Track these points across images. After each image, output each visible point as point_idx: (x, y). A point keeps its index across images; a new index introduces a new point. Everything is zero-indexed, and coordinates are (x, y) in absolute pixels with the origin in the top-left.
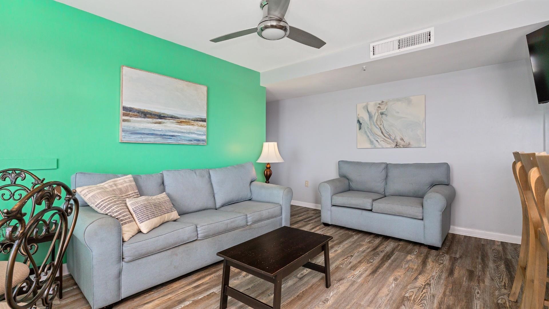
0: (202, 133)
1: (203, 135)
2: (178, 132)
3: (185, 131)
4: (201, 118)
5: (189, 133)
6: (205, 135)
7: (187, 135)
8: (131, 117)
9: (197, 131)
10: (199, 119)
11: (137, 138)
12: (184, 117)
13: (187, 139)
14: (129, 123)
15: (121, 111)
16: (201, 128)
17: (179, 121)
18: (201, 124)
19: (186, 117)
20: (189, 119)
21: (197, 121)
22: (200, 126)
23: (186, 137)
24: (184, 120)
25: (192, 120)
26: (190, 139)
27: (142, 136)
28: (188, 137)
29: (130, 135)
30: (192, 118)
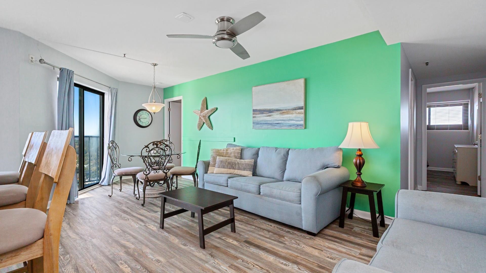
0: (300, 119)
1: (300, 120)
2: (281, 120)
3: (286, 119)
4: (298, 107)
5: (289, 120)
6: (302, 120)
7: (287, 122)
8: (256, 114)
9: (296, 118)
10: (297, 108)
11: (259, 126)
12: (285, 108)
13: (288, 125)
14: (255, 118)
15: (252, 112)
16: (298, 115)
17: (282, 112)
18: (299, 112)
19: (287, 108)
20: (289, 110)
21: (295, 109)
22: (298, 114)
23: (287, 123)
24: (286, 111)
25: (291, 110)
26: (290, 125)
27: (261, 125)
28: (289, 123)
29: (256, 125)
30: (291, 108)
